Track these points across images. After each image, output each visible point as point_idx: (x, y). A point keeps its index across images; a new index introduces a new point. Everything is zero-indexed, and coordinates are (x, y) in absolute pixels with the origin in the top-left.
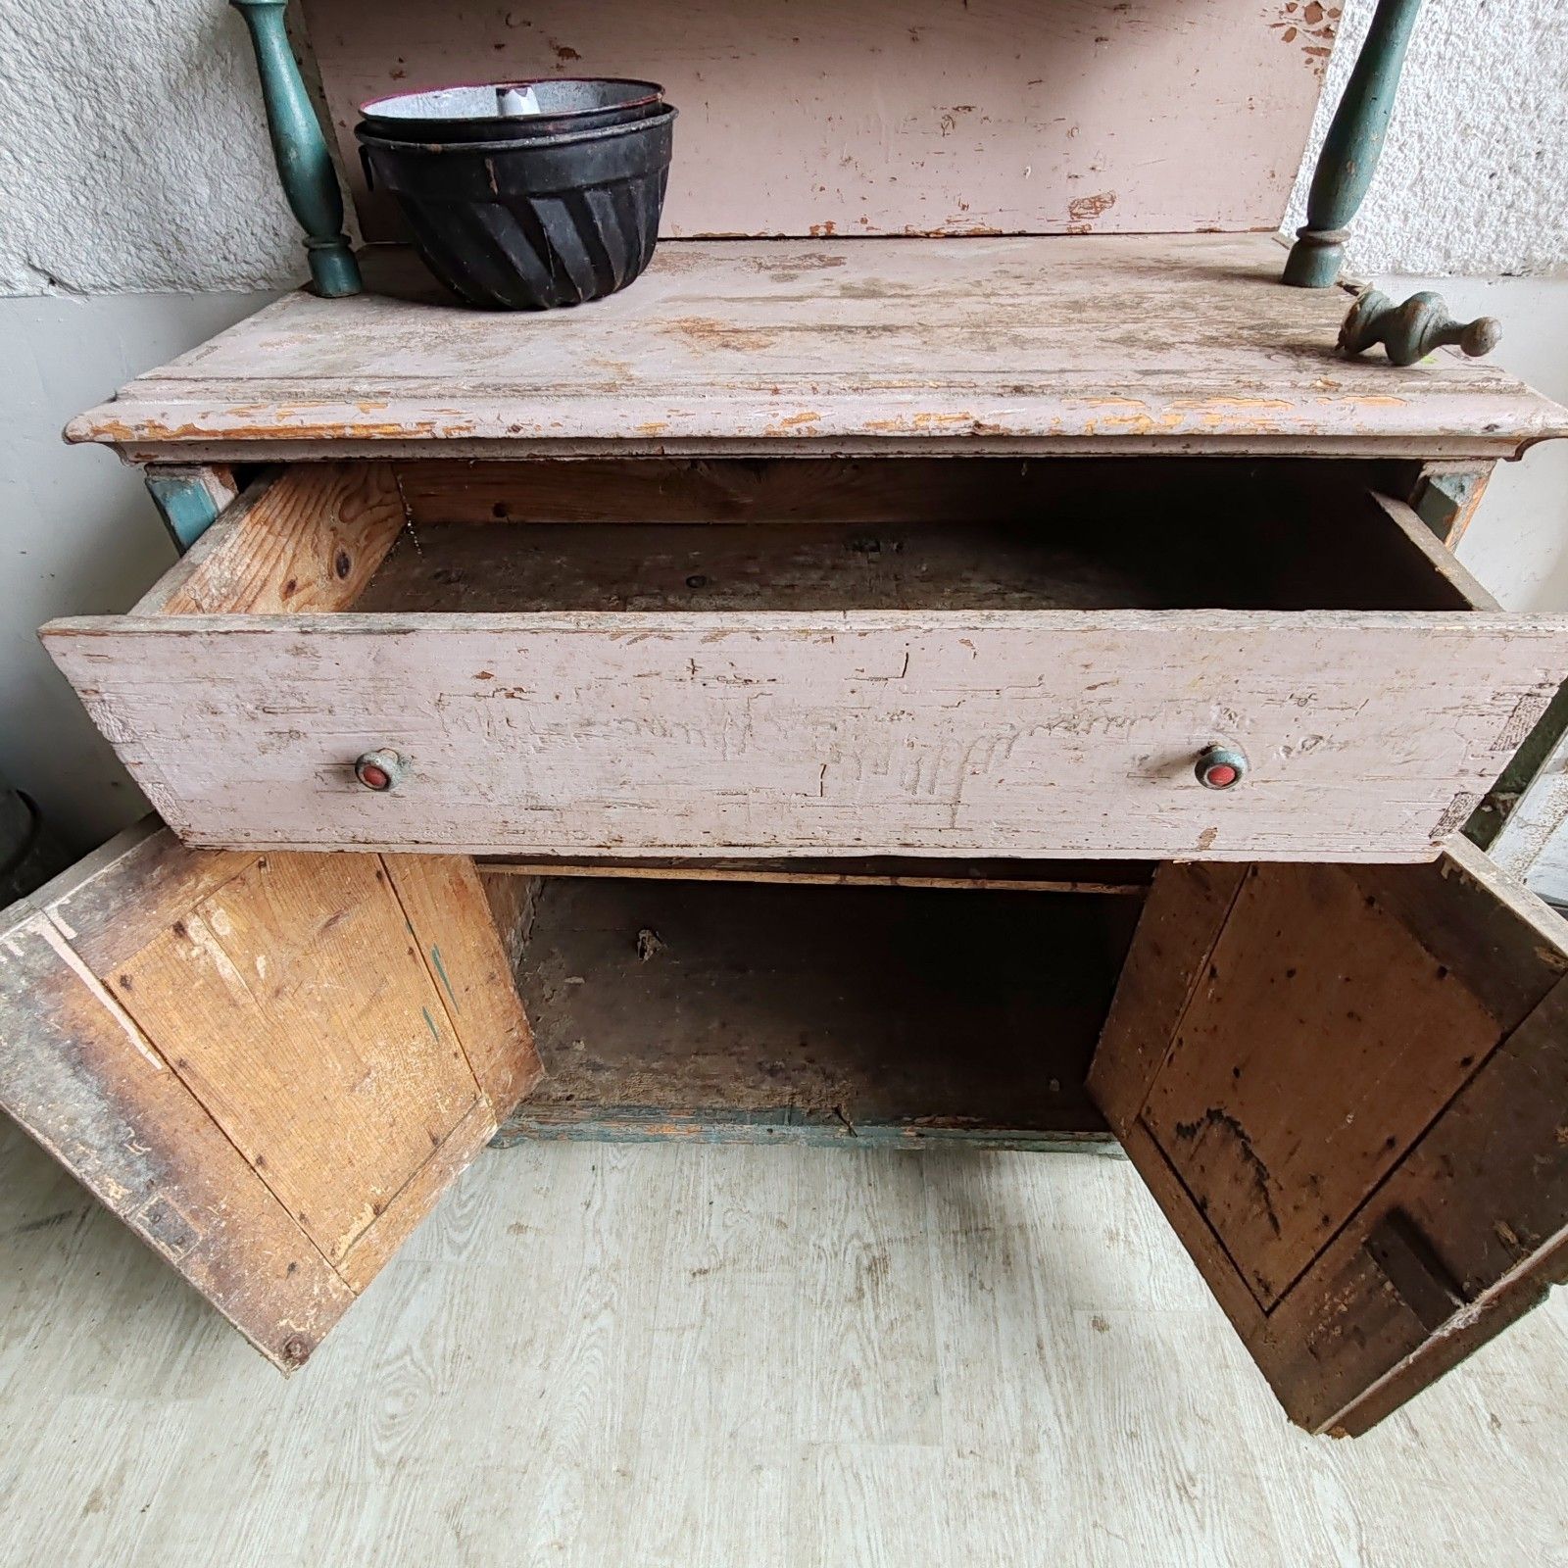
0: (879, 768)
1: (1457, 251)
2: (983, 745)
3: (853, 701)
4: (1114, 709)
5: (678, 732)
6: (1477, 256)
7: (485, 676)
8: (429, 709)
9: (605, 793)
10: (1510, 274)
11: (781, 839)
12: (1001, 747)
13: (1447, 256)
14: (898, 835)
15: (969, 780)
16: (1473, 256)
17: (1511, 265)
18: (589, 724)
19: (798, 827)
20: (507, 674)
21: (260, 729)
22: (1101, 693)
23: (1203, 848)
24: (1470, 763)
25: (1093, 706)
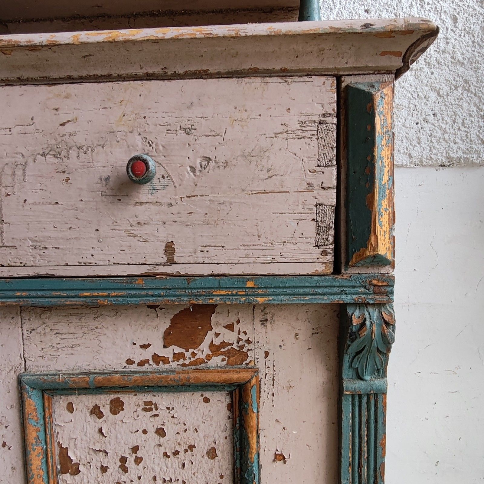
1: (414, 154)
6: (425, 156)
10: (444, 166)
13: (410, 156)
16: (422, 156)
17: (442, 160)
22: (69, 128)
23: (171, 262)
24: (311, 178)
25: (66, 138)
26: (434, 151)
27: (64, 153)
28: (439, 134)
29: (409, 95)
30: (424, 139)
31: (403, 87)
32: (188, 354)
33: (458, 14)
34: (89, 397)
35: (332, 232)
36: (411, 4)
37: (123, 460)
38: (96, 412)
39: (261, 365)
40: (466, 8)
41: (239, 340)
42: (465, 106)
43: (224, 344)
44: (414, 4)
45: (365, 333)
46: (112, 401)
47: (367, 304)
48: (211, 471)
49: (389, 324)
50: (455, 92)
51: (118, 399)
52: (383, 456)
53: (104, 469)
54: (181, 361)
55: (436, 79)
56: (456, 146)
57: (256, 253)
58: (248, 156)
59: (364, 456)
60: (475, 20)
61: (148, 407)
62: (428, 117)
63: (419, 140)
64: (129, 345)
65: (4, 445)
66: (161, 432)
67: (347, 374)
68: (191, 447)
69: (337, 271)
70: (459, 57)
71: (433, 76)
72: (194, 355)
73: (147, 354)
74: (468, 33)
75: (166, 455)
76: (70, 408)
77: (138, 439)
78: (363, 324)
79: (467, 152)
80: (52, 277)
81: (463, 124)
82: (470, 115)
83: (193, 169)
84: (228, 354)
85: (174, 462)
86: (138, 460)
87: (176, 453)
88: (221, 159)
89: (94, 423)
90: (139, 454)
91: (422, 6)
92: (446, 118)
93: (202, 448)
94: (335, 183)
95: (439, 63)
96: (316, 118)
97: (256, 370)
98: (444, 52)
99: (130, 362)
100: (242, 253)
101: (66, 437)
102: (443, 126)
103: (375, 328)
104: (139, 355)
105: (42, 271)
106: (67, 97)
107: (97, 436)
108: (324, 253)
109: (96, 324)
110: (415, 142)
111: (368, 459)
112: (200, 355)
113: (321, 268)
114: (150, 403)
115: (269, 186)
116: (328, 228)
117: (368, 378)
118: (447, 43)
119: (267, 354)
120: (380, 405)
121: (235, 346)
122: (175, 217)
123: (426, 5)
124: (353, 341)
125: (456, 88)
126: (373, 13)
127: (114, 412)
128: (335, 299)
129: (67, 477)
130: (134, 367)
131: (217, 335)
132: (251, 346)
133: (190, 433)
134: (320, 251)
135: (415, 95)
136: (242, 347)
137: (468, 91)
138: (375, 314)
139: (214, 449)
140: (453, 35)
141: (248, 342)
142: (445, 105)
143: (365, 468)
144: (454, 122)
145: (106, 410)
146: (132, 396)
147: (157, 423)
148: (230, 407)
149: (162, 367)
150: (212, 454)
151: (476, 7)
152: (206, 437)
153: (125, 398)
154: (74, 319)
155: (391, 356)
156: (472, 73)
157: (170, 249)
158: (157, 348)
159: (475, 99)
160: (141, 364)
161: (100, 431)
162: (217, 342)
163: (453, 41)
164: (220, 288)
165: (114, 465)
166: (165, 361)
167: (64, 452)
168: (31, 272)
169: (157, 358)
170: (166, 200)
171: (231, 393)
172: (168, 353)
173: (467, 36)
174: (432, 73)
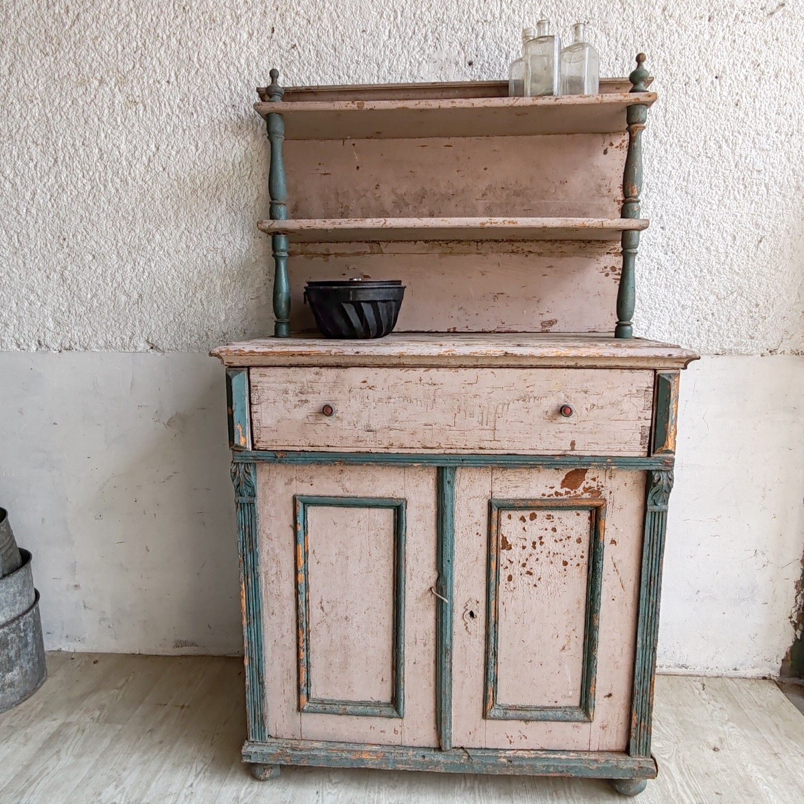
0: (472, 415)
2: (501, 407)
3: (463, 391)
4: (535, 394)
5: (415, 401)
7: (365, 382)
8: (347, 392)
9: (391, 425)
10: (718, 354)
11: (442, 445)
12: (506, 408)
14: (477, 443)
15: (498, 420)
17: (717, 351)
18: (390, 398)
19: (447, 439)
20: (370, 382)
21: (297, 399)
22: (531, 389)
23: (573, 449)
24: (640, 415)
25: (529, 393)
26: (711, 344)
27: (527, 400)
28: (716, 329)
29: (692, 297)
30: (703, 333)
31: (689, 291)
32: (572, 492)
33: (737, 233)
34: (520, 512)
35: (648, 438)
36: (699, 224)
37: (534, 543)
38: (523, 519)
39: (607, 498)
40: (744, 229)
41: (598, 486)
42: (738, 307)
43: (590, 488)
44: (701, 224)
45: (660, 483)
46: (531, 514)
47: (662, 471)
48: (578, 549)
49: (671, 480)
50: (731, 296)
51: (534, 513)
52: (664, 542)
53: (524, 548)
54: (569, 495)
55: (715, 285)
56: (729, 340)
57: (613, 447)
58: (612, 404)
59: (655, 541)
60: (750, 239)
61: (549, 517)
62: (707, 317)
63: (699, 334)
64: (544, 486)
65: (477, 534)
66: (554, 530)
67: (650, 502)
68: (569, 537)
69: (649, 455)
70: (736, 268)
71: (713, 283)
72: (575, 492)
73: (553, 492)
74: (744, 249)
75: (556, 541)
76: (510, 517)
77: (542, 533)
78: (659, 480)
79: (737, 344)
80: (516, 455)
81: (736, 322)
82: (742, 316)
83: (587, 409)
84: (592, 492)
85: (560, 544)
86: (542, 543)
87: (561, 540)
88: (600, 405)
89: (521, 524)
90: (542, 540)
91: (708, 226)
92: (722, 317)
93: (575, 537)
94: (650, 417)
95: (719, 272)
96: (644, 389)
97: (605, 500)
98: (723, 264)
99: (544, 495)
100: (606, 447)
101: (506, 531)
102: (719, 323)
103: (665, 481)
104: (548, 492)
105: (511, 452)
106: (531, 374)
107: (522, 531)
108: (644, 447)
109: (529, 476)
110: (695, 336)
111: (657, 543)
112: (578, 493)
113: (642, 454)
114: (550, 515)
115: (622, 417)
116: (646, 437)
117: (659, 504)
118: (727, 256)
119: (611, 492)
120: (664, 518)
121: (596, 489)
122: (577, 430)
123: (711, 226)
124: (654, 486)
125: (732, 293)
126: (667, 230)
127: (531, 519)
128: (647, 468)
129: (505, 551)
130: (545, 497)
131: (587, 483)
132: (603, 489)
133: (569, 530)
134: (641, 446)
135: (698, 298)
136: (599, 489)
137: (742, 296)
138: (665, 475)
139: (580, 539)
140: (731, 250)
141: (602, 486)
142: (722, 307)
143: (655, 547)
144: (729, 320)
145: (527, 519)
146: (541, 512)
147: (553, 525)
148: (590, 518)
149: (559, 497)
150: (579, 541)
151: (752, 228)
152: (577, 532)
153: (537, 513)
154: (518, 474)
155: (671, 494)
156: (746, 281)
157: (573, 444)
158: (558, 488)
159: (746, 302)
160: (549, 496)
161: (524, 529)
162: (587, 486)
163: (731, 254)
164: (595, 462)
165: (529, 545)
166: (561, 495)
167: (504, 539)
168: (506, 452)
169: (557, 493)
170: (574, 422)
171: (591, 512)
172: (563, 491)
173: (743, 251)
174: (713, 280)
